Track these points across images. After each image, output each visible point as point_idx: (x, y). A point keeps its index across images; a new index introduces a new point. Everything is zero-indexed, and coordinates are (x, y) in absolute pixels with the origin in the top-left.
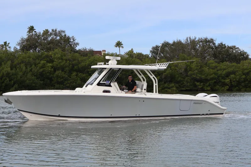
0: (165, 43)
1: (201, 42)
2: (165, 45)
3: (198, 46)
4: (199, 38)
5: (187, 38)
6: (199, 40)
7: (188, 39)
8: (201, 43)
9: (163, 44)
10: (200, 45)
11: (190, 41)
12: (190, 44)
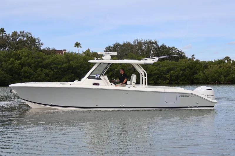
0: (116, 44)
1: (147, 43)
2: (117, 46)
3: (144, 47)
4: (145, 40)
5: (135, 40)
6: (144, 42)
7: (136, 41)
8: (146, 45)
9: (115, 45)
10: (146, 46)
11: (137, 42)
12: (138, 45)
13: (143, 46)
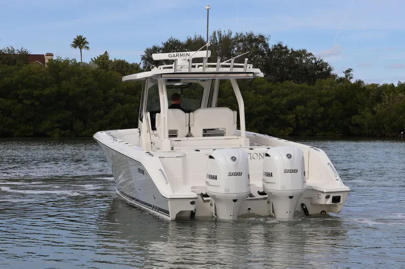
0: (170, 42)
1: (241, 41)
2: (171, 45)
3: (236, 49)
4: (237, 34)
5: (215, 33)
6: (236, 38)
7: (217, 35)
8: (241, 44)
9: (167, 43)
10: (239, 48)
11: (220, 38)
12: (220, 46)
13: (233, 48)
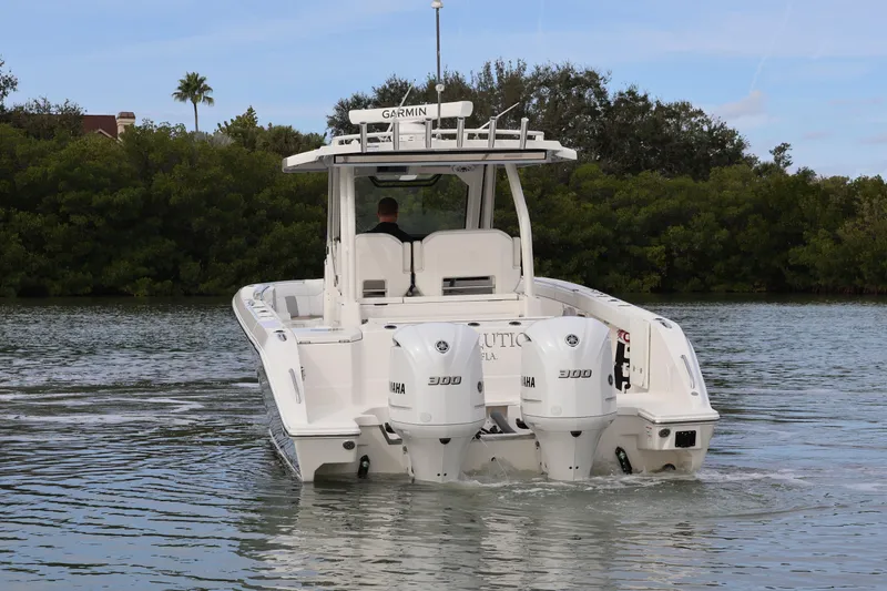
0: (391, 86)
1: (546, 83)
2: (393, 94)
3: (535, 101)
4: (538, 69)
5: (488, 67)
6: (535, 78)
7: (493, 72)
8: (545, 90)
9: (385, 89)
10: (542, 99)
11: (500, 79)
12: (502, 95)
13: (530, 99)
